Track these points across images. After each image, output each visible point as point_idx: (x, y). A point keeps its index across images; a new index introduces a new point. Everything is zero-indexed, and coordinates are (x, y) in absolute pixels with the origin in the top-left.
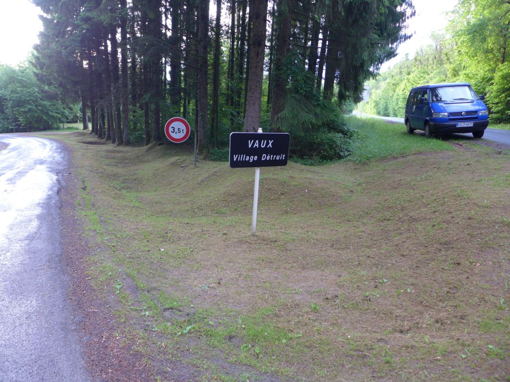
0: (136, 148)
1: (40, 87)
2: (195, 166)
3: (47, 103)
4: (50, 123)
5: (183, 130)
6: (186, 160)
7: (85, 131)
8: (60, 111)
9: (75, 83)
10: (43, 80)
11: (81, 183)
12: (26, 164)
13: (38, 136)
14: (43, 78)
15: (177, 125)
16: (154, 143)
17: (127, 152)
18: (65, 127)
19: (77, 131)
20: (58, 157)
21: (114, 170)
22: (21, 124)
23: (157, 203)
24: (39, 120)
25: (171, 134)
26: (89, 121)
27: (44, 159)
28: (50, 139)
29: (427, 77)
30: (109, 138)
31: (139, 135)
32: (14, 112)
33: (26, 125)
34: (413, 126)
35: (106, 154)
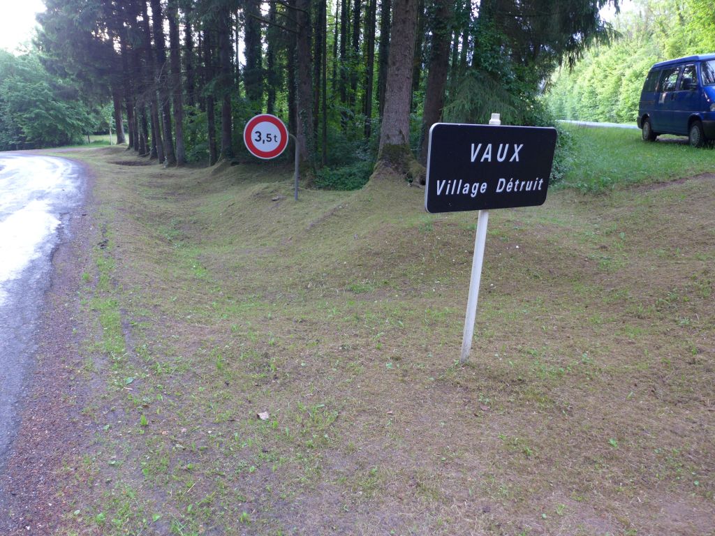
0: (196, 170)
1: (51, 81)
2: (297, 199)
3: (62, 105)
4: (69, 135)
5: (275, 137)
6: (279, 188)
7: (120, 146)
8: (82, 116)
9: (101, 72)
10: (54, 69)
11: (101, 233)
12: (15, 199)
13: (52, 154)
14: (54, 66)
15: (266, 128)
16: (223, 161)
17: (182, 177)
18: (92, 141)
19: (108, 146)
20: (71, 187)
21: (162, 206)
22: (26, 137)
23: (235, 269)
24: (52, 131)
25: (255, 143)
26: (126, 131)
27: (48, 191)
28: (67, 159)
29: (629, 59)
30: (154, 156)
31: (200, 149)
32: (15, 119)
33: (33, 139)
34: (655, 128)
35: (149, 180)
